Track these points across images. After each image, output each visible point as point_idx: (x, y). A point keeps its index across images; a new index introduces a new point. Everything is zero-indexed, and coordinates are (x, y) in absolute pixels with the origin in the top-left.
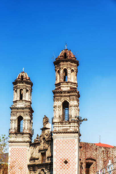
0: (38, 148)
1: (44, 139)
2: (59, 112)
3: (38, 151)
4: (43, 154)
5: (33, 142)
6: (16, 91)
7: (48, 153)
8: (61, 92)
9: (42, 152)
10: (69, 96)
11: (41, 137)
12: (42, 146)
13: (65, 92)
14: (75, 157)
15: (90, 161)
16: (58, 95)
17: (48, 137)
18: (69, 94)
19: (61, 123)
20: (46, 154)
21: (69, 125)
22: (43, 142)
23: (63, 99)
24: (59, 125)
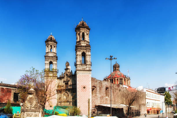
0: (63, 80)
1: (67, 75)
2: (80, 58)
3: (63, 82)
4: (67, 84)
5: (59, 77)
6: (48, 46)
7: (70, 83)
8: (81, 46)
9: (66, 82)
10: (86, 49)
11: (64, 74)
12: (65, 79)
13: (83, 46)
14: (90, 85)
15: (94, 88)
16: (79, 48)
17: (69, 74)
18: (85, 48)
19: (82, 65)
20: (69, 83)
21: (86, 66)
22: (66, 76)
23: (82, 51)
24: (80, 66)
